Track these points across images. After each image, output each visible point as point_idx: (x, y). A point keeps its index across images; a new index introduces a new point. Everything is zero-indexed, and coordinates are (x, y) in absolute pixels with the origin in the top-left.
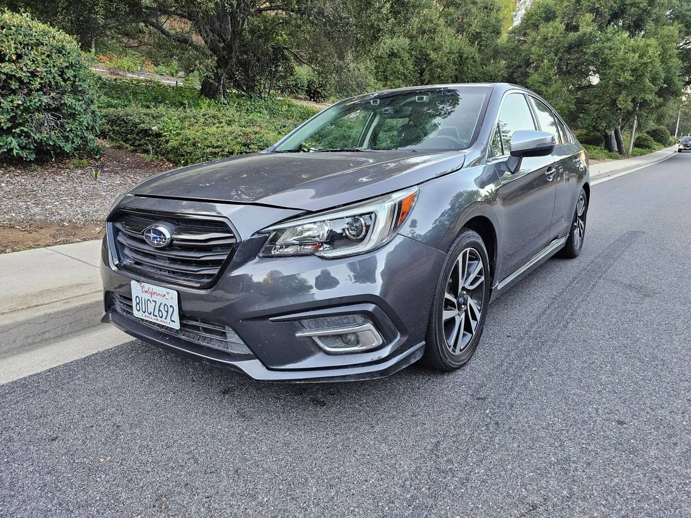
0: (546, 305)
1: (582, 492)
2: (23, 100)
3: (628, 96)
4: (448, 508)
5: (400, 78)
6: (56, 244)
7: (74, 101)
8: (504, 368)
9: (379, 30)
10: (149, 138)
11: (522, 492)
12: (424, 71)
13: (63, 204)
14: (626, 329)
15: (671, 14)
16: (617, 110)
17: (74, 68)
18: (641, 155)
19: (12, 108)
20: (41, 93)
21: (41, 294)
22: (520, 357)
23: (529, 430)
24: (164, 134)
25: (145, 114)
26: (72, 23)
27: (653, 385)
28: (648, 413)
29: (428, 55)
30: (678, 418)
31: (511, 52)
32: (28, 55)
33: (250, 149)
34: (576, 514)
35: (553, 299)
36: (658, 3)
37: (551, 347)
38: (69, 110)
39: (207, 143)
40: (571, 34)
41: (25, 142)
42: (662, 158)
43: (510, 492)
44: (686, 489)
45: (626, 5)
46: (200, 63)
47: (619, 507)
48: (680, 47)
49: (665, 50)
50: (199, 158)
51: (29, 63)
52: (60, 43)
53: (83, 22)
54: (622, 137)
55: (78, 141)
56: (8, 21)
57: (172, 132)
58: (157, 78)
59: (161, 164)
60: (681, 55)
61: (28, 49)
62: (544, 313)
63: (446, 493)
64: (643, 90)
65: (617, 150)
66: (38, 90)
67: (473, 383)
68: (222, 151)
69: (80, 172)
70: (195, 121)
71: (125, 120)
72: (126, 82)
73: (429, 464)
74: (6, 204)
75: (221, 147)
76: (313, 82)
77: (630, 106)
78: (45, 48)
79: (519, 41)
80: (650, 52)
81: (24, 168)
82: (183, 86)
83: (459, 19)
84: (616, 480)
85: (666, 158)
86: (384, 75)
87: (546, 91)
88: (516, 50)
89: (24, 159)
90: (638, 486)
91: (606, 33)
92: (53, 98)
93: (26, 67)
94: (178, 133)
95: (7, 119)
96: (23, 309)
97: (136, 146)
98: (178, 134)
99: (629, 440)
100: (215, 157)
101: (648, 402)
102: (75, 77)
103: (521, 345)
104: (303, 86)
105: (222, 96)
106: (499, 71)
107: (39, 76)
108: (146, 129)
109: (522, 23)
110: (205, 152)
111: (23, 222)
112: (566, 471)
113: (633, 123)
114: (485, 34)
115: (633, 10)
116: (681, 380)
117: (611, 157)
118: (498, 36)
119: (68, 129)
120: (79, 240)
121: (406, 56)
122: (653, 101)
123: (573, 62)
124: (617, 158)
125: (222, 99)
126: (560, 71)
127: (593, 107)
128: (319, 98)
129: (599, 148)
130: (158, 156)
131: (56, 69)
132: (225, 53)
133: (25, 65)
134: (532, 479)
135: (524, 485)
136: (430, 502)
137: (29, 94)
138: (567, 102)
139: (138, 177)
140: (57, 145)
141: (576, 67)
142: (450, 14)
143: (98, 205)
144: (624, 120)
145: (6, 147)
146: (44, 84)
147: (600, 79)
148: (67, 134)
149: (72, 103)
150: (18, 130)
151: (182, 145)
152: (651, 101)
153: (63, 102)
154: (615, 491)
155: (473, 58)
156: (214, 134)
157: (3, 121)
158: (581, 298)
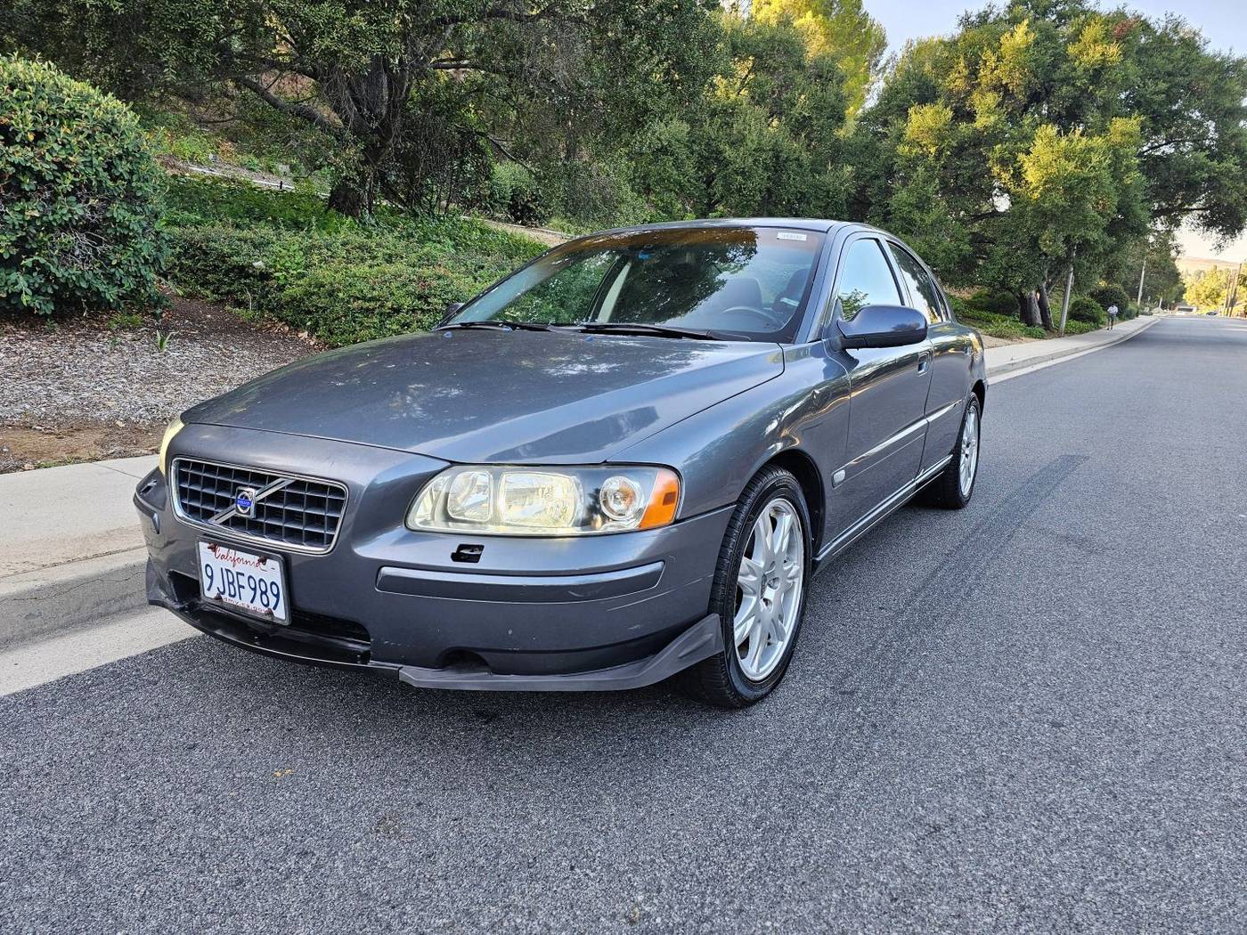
0: (936, 564)
1: (1005, 810)
2: (41, 210)
3: (1057, 232)
4: (813, 830)
5: (672, 190)
6: (107, 457)
7: (128, 215)
8: (878, 652)
9: (647, 111)
10: (248, 281)
11: (918, 810)
12: (713, 180)
13: (111, 391)
14: (1061, 599)
15: (1127, 97)
16: (1040, 255)
17: (130, 158)
18: (1081, 332)
19: (22, 222)
20: (73, 199)
21: (109, 535)
22: (901, 638)
23: (922, 734)
24: (276, 274)
25: (240, 240)
26: (111, 78)
27: (1103, 676)
28: (1096, 712)
29: (721, 153)
30: (1141, 719)
31: (862, 152)
32: (54, 135)
33: (429, 304)
34: (996, 837)
35: (947, 555)
36: (1106, 80)
37: (948, 623)
38: (118, 229)
39: (354, 291)
40: (963, 126)
41: (39, 281)
42: (1115, 338)
43: (901, 810)
44: (1152, 807)
45: (1054, 81)
46: (336, 155)
47: (1057, 828)
48: (1144, 152)
49: (1117, 158)
50: (339, 318)
51: (57, 147)
52: (109, 116)
53: (130, 77)
54: (1049, 302)
55: (129, 284)
56: (21, 76)
57: (291, 271)
58: (244, 175)
59: (269, 326)
60: (1145, 167)
61: (55, 124)
62: (933, 575)
63: (807, 813)
64: (1083, 223)
65: (1041, 323)
66: (67, 194)
67: (832, 672)
68: (382, 306)
69: (129, 336)
70: (330, 253)
71: (204, 248)
72: (194, 181)
73: (778, 776)
74: (12, 389)
75: (379, 300)
76: (523, 192)
77: (1062, 250)
78: (84, 123)
79: (875, 134)
80: (1094, 160)
81: (31, 326)
82: (294, 191)
83: (774, 93)
84: (1052, 796)
85: (1121, 339)
86: (644, 184)
87: (922, 220)
88: (869, 149)
89: (36, 312)
90: (1083, 803)
91: (1021, 126)
92: (92, 209)
93: (51, 154)
94: (299, 273)
95: (11, 241)
96: (87, 558)
97: (222, 294)
98: (302, 276)
99: (1069, 747)
100: (367, 317)
101: (1096, 698)
102: (131, 173)
103: (901, 620)
104: (504, 198)
105: (367, 211)
106: (841, 184)
107: (72, 170)
108: (242, 265)
109: (880, 104)
110: (349, 308)
111: (45, 419)
112: (980, 786)
113: (1068, 277)
114: (818, 120)
115: (1064, 89)
116: (1145, 670)
117: (1031, 335)
118: (840, 124)
119: (114, 263)
120: (146, 452)
121: (683, 153)
122: (1100, 241)
123: (967, 174)
124: (1042, 337)
125: (367, 216)
126: (945, 188)
127: (1000, 250)
128: (530, 220)
129: (1011, 318)
130: (263, 312)
131: (101, 158)
132: (376, 137)
133: (48, 151)
134: (931, 795)
135: (919, 802)
136: (788, 823)
137: (52, 201)
138: (957, 239)
139: (232, 348)
140: (95, 289)
141: (971, 180)
142: (760, 85)
143: (170, 394)
144: (1052, 272)
145: (6, 289)
146: (78, 185)
147: (1012, 203)
148: (113, 270)
149: (124, 218)
150: (28, 262)
151: (309, 294)
152: (1096, 241)
153: (108, 215)
154: (1051, 809)
155: (797, 159)
156: (365, 278)
157: (4, 244)
158: (990, 555)
